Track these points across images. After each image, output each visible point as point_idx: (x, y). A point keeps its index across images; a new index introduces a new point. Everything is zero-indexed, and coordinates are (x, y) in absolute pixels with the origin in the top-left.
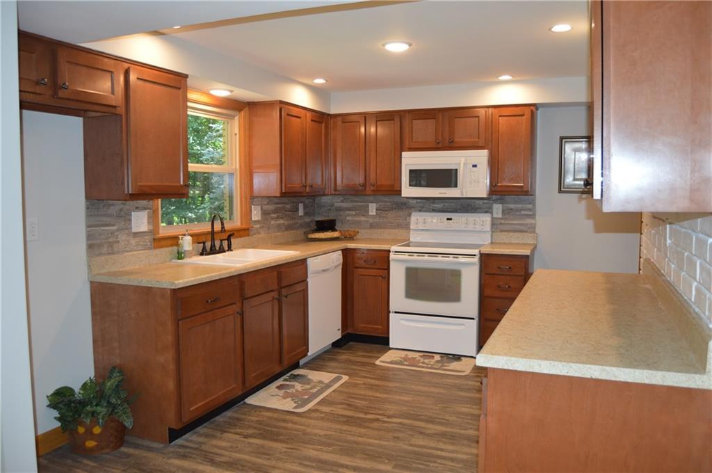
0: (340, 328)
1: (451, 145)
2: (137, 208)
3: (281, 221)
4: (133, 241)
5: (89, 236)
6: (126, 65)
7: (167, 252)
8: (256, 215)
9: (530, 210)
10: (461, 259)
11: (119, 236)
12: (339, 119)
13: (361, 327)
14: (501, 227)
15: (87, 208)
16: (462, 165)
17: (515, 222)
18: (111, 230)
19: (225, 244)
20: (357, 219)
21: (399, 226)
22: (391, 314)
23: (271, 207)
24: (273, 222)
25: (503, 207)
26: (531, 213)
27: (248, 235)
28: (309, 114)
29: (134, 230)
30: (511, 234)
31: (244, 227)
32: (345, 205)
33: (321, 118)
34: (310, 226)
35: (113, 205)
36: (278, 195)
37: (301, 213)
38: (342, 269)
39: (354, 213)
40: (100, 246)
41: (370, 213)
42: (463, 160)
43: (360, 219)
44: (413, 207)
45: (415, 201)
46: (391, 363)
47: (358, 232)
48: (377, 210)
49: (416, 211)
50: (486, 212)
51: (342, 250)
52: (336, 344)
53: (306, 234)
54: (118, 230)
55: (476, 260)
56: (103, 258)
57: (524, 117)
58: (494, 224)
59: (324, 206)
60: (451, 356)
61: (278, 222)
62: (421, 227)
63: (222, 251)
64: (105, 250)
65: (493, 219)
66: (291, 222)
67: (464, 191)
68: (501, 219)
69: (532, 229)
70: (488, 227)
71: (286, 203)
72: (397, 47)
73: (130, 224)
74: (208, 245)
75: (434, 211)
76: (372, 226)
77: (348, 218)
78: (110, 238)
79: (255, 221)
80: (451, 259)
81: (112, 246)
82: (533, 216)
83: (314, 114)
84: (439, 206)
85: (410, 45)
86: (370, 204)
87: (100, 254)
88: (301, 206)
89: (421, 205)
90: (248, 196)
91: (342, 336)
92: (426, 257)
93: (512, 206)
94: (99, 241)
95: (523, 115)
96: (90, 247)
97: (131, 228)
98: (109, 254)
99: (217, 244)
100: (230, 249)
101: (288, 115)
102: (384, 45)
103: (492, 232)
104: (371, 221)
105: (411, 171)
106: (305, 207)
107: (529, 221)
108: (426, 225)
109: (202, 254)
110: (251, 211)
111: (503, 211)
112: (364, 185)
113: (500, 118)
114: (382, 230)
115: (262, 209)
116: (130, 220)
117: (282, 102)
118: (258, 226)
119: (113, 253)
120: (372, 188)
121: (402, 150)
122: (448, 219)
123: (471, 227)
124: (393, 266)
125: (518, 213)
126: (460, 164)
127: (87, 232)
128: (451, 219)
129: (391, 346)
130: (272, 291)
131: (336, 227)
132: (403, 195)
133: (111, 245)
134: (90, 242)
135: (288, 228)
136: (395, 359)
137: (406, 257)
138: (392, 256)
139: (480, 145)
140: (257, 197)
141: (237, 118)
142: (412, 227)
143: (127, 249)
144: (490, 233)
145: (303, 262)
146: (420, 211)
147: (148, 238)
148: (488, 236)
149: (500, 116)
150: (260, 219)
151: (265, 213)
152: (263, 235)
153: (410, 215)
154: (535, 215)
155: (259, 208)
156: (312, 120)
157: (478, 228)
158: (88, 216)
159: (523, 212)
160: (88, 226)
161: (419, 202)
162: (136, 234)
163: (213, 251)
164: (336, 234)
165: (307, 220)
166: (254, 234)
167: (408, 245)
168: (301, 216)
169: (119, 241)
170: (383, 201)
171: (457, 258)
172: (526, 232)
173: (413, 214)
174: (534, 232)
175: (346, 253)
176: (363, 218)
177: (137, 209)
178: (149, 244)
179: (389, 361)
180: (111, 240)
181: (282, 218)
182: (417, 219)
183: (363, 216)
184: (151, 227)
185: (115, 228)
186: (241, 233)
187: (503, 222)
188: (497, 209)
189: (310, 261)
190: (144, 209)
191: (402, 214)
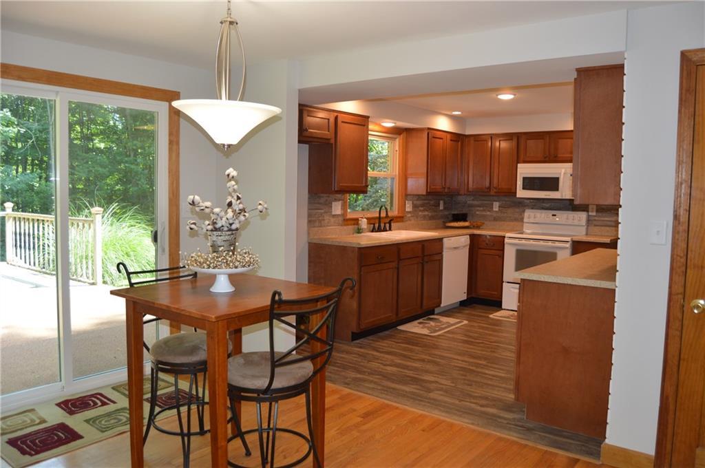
0: (466, 291)
1: (556, 159)
3: (426, 213)
4: (332, 220)
5: (309, 215)
6: (336, 114)
7: (351, 228)
8: (409, 207)
9: (617, 209)
10: (557, 244)
11: (325, 216)
12: (472, 138)
13: (482, 292)
14: (595, 223)
15: (309, 198)
16: (562, 174)
17: (606, 219)
19: (388, 225)
20: (484, 213)
21: (516, 220)
22: (504, 284)
23: (419, 203)
24: (420, 213)
25: (596, 207)
27: (403, 221)
28: (449, 136)
29: (333, 213)
30: (603, 228)
31: (400, 215)
32: (476, 203)
33: (457, 138)
34: (448, 218)
35: (323, 197)
36: (425, 193)
37: (441, 207)
38: (470, 249)
39: (482, 209)
40: (315, 221)
41: (494, 209)
42: (563, 171)
43: (486, 213)
44: (528, 206)
45: (528, 201)
46: (501, 317)
47: (484, 223)
48: (499, 207)
49: (529, 209)
50: (584, 211)
51: (470, 235)
52: (463, 303)
53: (444, 223)
54: (325, 212)
55: (568, 245)
56: (316, 229)
58: (589, 221)
59: (459, 203)
61: (424, 213)
62: (532, 221)
63: (385, 230)
64: (317, 224)
65: (589, 216)
66: (434, 214)
67: (564, 194)
68: (594, 216)
70: (584, 222)
71: (430, 200)
72: (506, 97)
73: (331, 209)
74: (377, 225)
75: (543, 208)
76: (495, 219)
77: (477, 213)
79: (408, 212)
80: (550, 244)
83: (452, 135)
84: (548, 205)
85: (515, 95)
86: (494, 203)
87: (314, 227)
88: (441, 202)
89: (533, 204)
90: (404, 195)
91: (467, 298)
92: (532, 242)
93: (604, 207)
94: (314, 219)
96: (309, 222)
97: (332, 211)
98: (319, 227)
99: (382, 225)
100: (390, 229)
101: (434, 137)
102: (497, 95)
103: (588, 226)
104: (494, 216)
105: (524, 178)
106: (445, 203)
107: (616, 219)
108: (536, 219)
109: (372, 231)
110: (405, 204)
111: (597, 210)
112: (489, 188)
114: (503, 222)
115: (413, 204)
116: (331, 207)
117: (429, 129)
118: (410, 215)
119: (321, 226)
120: (495, 190)
121: (518, 162)
122: (553, 215)
123: (570, 222)
124: (506, 247)
125: (609, 212)
127: (308, 213)
128: (555, 215)
129: (503, 307)
130: (418, 257)
131: (468, 219)
132: (517, 196)
133: (320, 221)
134: (310, 219)
135: (432, 218)
136: (505, 315)
137: (518, 241)
138: (506, 240)
140: (410, 195)
141: (397, 140)
142: (525, 220)
143: (329, 224)
144: (586, 227)
145: (440, 240)
146: (532, 209)
147: (341, 219)
148: (584, 229)
150: (411, 210)
151: (415, 206)
152: (413, 222)
153: (524, 211)
155: (411, 202)
156: (451, 140)
157: (576, 222)
158: (310, 203)
159: (612, 212)
160: (309, 209)
161: (532, 202)
162: (334, 216)
163: (379, 230)
164: (466, 224)
165: (446, 213)
166: (407, 221)
167: (522, 233)
168: (441, 210)
169: (324, 220)
170: (503, 201)
171: (555, 243)
172: (614, 227)
173: (527, 211)
175: (473, 237)
176: (488, 213)
177: (336, 200)
178: (341, 222)
179: (499, 316)
180: (320, 218)
181: (427, 210)
182: (529, 215)
183: (489, 211)
184: (343, 212)
185: (322, 211)
186: (399, 219)
187: (596, 218)
188: (593, 208)
189: (445, 240)
190: (339, 200)
191: (517, 210)
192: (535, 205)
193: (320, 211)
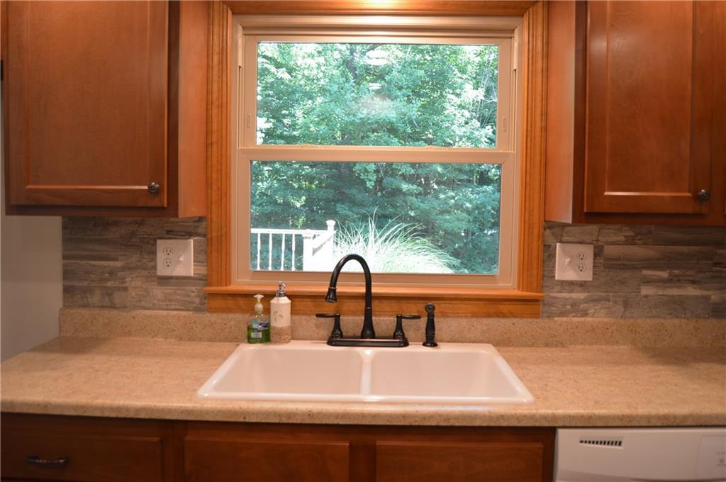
2: (169, 232)
3: (691, 291)
4: (158, 292)
5: (67, 274)
8: (572, 267)
11: (128, 279)
18: (109, 266)
23: (643, 252)
24: (646, 290)
29: (162, 271)
35: (116, 224)
40: (86, 291)
54: (124, 269)
56: (86, 312)
61: (675, 292)
63: (392, 341)
64: (95, 298)
73: (154, 260)
78: (108, 280)
79: (567, 283)
81: (110, 295)
87: (86, 306)
90: (537, 220)
94: (85, 284)
96: (67, 290)
97: (155, 267)
98: (103, 307)
100: (428, 340)
110: (552, 256)
115: (596, 255)
116: (154, 253)
118: (579, 295)
119: (113, 306)
127: (64, 266)
133: (109, 293)
134: (69, 283)
143: (143, 303)
147: (194, 291)
150: (587, 276)
151: (609, 265)
152: (599, 318)
155: (588, 251)
158: (66, 239)
160: (64, 257)
162: (165, 280)
166: (562, 314)
169: (126, 289)
177: (171, 234)
178: (197, 300)
180: (109, 284)
181: (693, 282)
184: (203, 270)
185: (118, 264)
190: (189, 235)
193: (111, 263)
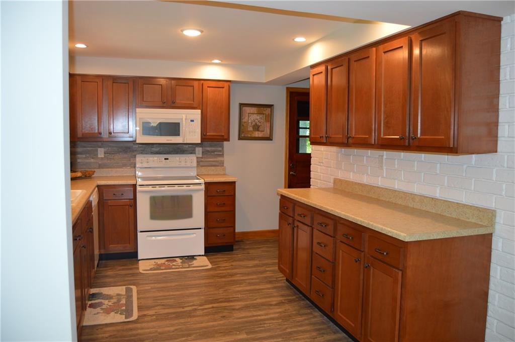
1: (173, 105)
9: (220, 151)
10: (192, 187)
13: (111, 248)
14: (202, 164)
17: (210, 160)
20: (87, 161)
22: (139, 233)
25: (202, 149)
26: (221, 153)
30: (209, 168)
32: (76, 149)
39: (84, 156)
41: (99, 156)
42: (184, 116)
43: (90, 161)
44: (136, 151)
46: (151, 269)
48: (105, 153)
49: (139, 154)
50: (192, 153)
51: (97, 187)
55: (203, 187)
57: (224, 89)
58: (199, 163)
60: (186, 258)
62: (145, 165)
65: (197, 158)
67: (185, 138)
68: (202, 158)
69: (221, 164)
70: (195, 164)
72: (192, 33)
75: (152, 153)
76: (100, 166)
77: (79, 161)
80: (185, 187)
82: (222, 155)
84: (155, 149)
85: (202, 32)
86: (99, 149)
89: (141, 149)
92: (166, 188)
93: (209, 149)
95: (223, 88)
103: (198, 167)
104: (100, 163)
105: (144, 123)
107: (220, 159)
108: (149, 164)
111: (203, 152)
112: (103, 133)
113: (208, 88)
114: (110, 169)
120: (110, 136)
121: (136, 107)
122: (165, 159)
123: (183, 164)
124: (139, 197)
125: (213, 154)
126: (182, 119)
128: (168, 159)
129: (140, 258)
132: (136, 142)
136: (152, 267)
137: (150, 188)
138: (138, 188)
139: (195, 106)
142: (138, 165)
144: (196, 168)
148: (195, 170)
149: (208, 87)
153: (135, 156)
154: (223, 155)
157: (189, 164)
159: (216, 153)
161: (141, 147)
170: (110, 146)
171: (189, 186)
172: (218, 166)
173: (137, 156)
174: (223, 166)
176: (92, 160)
179: (149, 269)
182: (141, 160)
183: (93, 158)
187: (203, 160)
188: (199, 151)
191: (126, 156)
192: (144, 150)
